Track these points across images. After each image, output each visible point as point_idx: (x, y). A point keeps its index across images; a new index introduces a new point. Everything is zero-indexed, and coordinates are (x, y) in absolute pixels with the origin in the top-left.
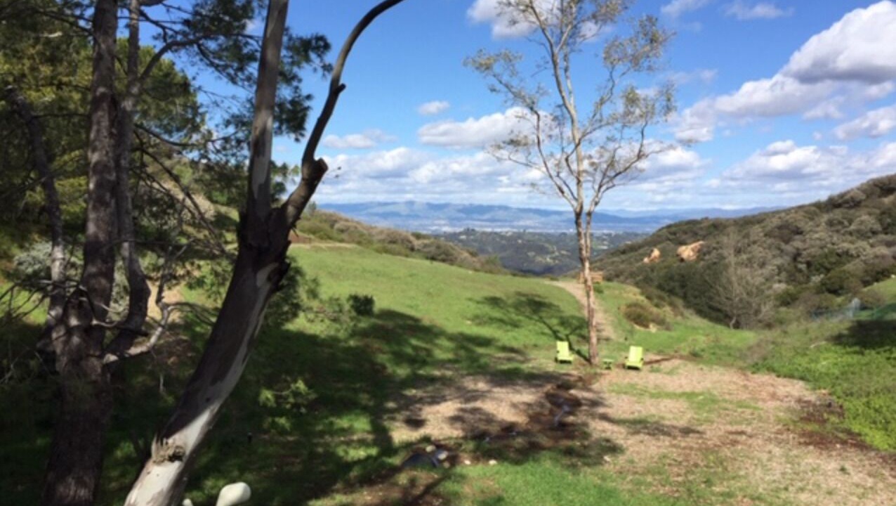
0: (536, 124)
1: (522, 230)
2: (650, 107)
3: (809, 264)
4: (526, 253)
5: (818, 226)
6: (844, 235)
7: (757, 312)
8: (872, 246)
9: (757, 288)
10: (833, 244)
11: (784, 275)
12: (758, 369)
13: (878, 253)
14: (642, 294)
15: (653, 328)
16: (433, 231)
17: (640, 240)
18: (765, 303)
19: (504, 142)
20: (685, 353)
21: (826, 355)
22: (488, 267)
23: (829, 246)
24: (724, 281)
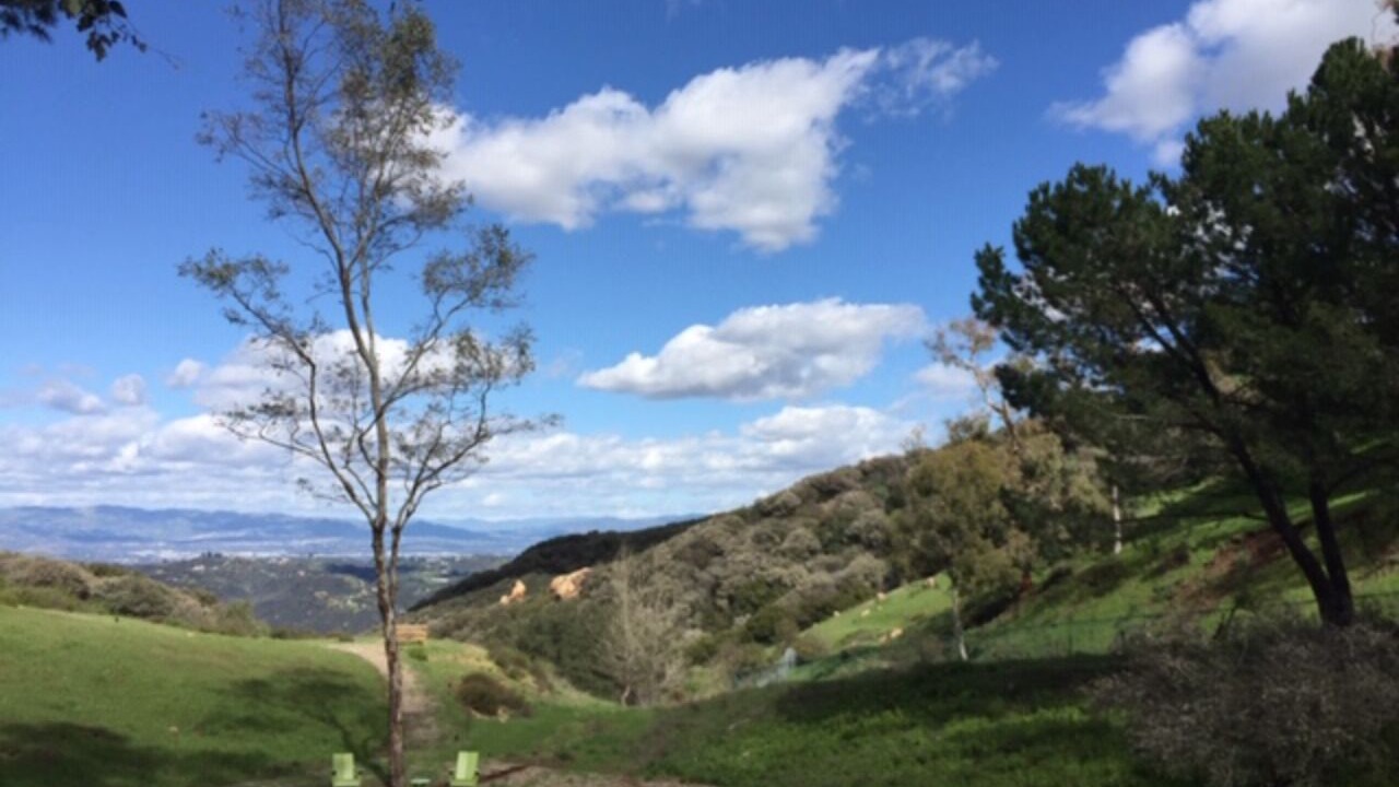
0: (308, 379)
1: (306, 556)
2: (494, 363)
3: (731, 599)
4: (311, 593)
5: (742, 543)
6: (775, 555)
7: (661, 676)
8: (810, 571)
9: (660, 639)
10: (762, 569)
11: (699, 616)
12: (655, 773)
13: (818, 581)
14: (490, 657)
15: (503, 716)
16: (141, 558)
17: (496, 566)
18: (670, 662)
19: (252, 408)
20: (548, 755)
21: (750, 741)
22: (230, 623)
23: (757, 571)
24: (613, 629)
